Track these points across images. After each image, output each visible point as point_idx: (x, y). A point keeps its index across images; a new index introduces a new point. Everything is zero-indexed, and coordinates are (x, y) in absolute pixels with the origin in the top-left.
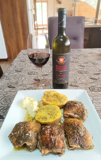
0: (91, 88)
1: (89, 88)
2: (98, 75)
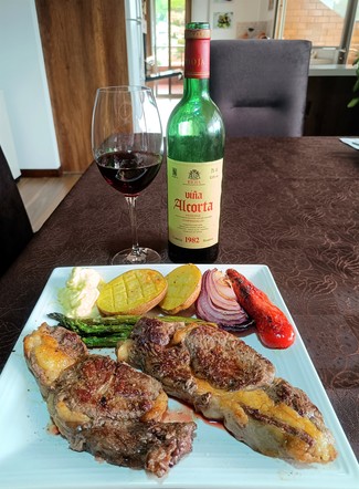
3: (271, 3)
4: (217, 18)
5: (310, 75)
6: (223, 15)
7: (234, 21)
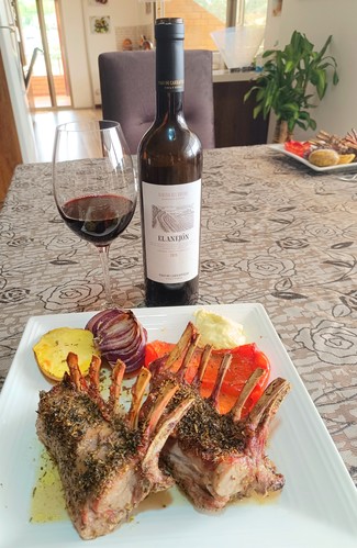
0: (282, 243)
1: (278, 243)
2: (290, 212)
3: (148, 5)
4: (94, 23)
5: (215, 81)
6: (99, 19)
7: (112, 25)
